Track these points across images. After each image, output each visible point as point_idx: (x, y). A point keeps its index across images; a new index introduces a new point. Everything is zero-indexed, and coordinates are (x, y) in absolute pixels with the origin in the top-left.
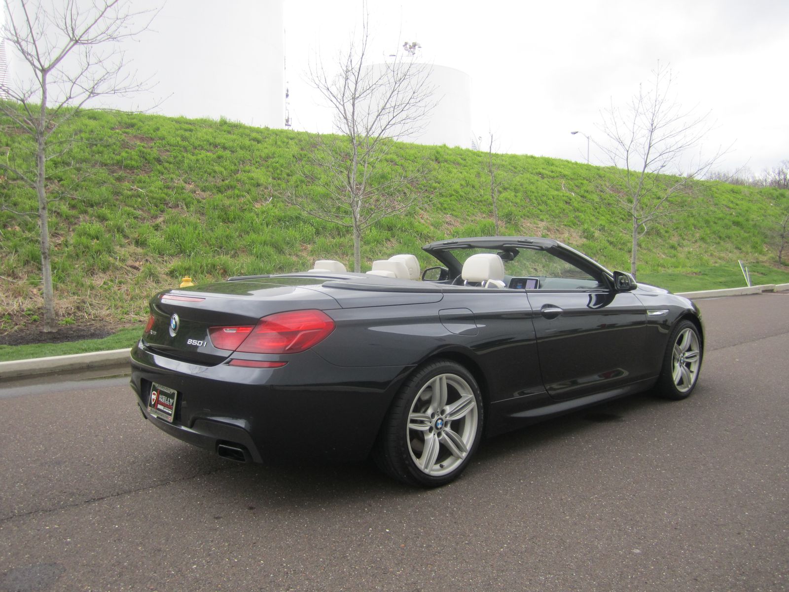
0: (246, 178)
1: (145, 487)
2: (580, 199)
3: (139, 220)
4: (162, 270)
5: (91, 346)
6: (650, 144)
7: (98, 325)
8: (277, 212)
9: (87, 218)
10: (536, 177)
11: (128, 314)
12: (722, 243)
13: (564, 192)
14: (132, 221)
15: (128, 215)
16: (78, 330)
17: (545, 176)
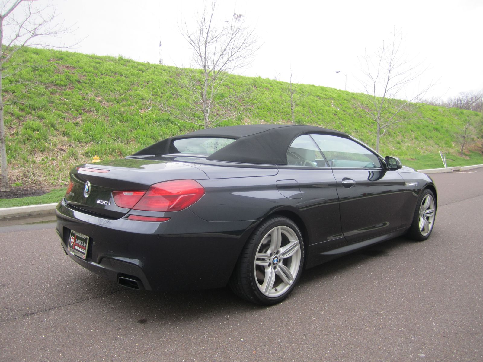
0: (135, 94)
1: (65, 304)
2: (342, 112)
3: (65, 119)
4: (80, 152)
5: (33, 201)
6: (388, 79)
7: (38, 187)
8: (154, 116)
9: (31, 117)
10: (316, 98)
11: (58, 180)
12: (428, 141)
13: (333, 108)
14: (60, 120)
15: (58, 116)
16: (24, 190)
17: (321, 97)
